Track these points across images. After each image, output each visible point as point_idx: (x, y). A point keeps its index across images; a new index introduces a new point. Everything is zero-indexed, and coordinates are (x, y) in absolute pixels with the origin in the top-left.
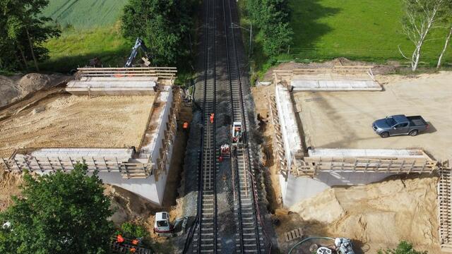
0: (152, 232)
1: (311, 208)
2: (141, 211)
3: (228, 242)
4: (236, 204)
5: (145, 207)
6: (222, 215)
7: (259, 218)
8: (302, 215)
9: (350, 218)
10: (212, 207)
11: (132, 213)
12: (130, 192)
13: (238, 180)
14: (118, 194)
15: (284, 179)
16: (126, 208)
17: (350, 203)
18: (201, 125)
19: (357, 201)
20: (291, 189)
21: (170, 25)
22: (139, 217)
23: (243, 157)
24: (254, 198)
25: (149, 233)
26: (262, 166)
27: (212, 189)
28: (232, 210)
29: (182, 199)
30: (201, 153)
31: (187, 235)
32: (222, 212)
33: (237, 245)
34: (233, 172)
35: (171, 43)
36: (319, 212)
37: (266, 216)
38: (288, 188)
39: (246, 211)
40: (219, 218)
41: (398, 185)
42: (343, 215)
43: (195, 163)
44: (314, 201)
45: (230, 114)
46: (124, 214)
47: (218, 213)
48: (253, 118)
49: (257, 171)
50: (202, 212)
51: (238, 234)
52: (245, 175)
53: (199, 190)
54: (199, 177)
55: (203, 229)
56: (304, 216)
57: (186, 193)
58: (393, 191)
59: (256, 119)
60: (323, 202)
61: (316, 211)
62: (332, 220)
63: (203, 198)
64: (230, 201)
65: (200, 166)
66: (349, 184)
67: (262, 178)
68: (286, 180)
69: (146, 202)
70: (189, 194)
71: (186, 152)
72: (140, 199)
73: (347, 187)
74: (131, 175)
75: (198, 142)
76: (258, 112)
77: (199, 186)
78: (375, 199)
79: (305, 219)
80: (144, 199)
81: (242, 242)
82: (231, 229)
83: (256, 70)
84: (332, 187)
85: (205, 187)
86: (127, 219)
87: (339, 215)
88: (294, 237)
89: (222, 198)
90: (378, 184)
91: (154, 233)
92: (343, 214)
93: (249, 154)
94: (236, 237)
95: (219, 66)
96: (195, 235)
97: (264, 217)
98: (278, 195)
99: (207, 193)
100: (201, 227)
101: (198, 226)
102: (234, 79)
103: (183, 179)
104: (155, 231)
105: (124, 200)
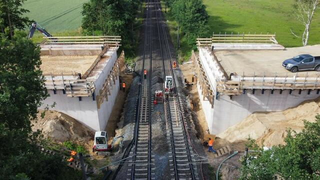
0: (91, 151)
1: (236, 132)
2: (83, 135)
3: (161, 158)
4: (168, 131)
5: (87, 134)
6: (156, 139)
7: (189, 140)
8: (228, 139)
9: (273, 134)
10: (147, 133)
11: (74, 135)
12: (74, 119)
13: (169, 116)
14: (63, 118)
15: (211, 105)
16: (69, 131)
17: (272, 123)
18: (139, 84)
19: (278, 122)
20: (217, 117)
21: (117, 14)
22: (80, 139)
23: (174, 102)
24: (184, 127)
25: (88, 152)
26: (190, 110)
27: (147, 122)
28: (165, 135)
29: (120, 130)
30: (138, 99)
31: (123, 154)
32: (156, 136)
33: (170, 161)
34: (166, 111)
35: (117, 25)
36: (243, 134)
37: (195, 141)
38: (214, 115)
39: (178, 136)
40: (153, 141)
41: (313, 106)
42: (266, 133)
43: (133, 105)
44: (238, 127)
45: (162, 78)
46: (67, 135)
47: (153, 137)
48: (181, 81)
49: (186, 112)
50: (138, 137)
51: (171, 152)
52: (176, 113)
53: (136, 122)
54: (137, 114)
55: (138, 149)
56: (230, 139)
57: (124, 125)
58: (309, 111)
59: (184, 82)
60: (247, 125)
61: (241, 133)
62: (257, 138)
63: (138, 127)
64: (163, 129)
65: (137, 108)
66: (268, 110)
67: (191, 117)
68: (213, 107)
69: (88, 130)
70: (127, 126)
71: (126, 101)
72: (83, 126)
73: (267, 113)
74: (75, 92)
75: (137, 93)
76: (185, 78)
77: (136, 119)
78: (294, 119)
79: (232, 141)
80: (87, 127)
81: (175, 158)
82: (164, 148)
83: (183, 56)
84: (253, 113)
85: (141, 121)
86: (69, 138)
87: (263, 132)
88: (223, 153)
89: (156, 127)
90: (294, 109)
91: (94, 151)
92: (267, 131)
93: (179, 100)
94: (169, 155)
95: (154, 53)
96: (130, 153)
97: (194, 141)
98: (205, 129)
99: (142, 125)
100: (137, 147)
101: (134, 147)
102: (166, 59)
103: (123, 117)
104: (94, 150)
105: (68, 124)
